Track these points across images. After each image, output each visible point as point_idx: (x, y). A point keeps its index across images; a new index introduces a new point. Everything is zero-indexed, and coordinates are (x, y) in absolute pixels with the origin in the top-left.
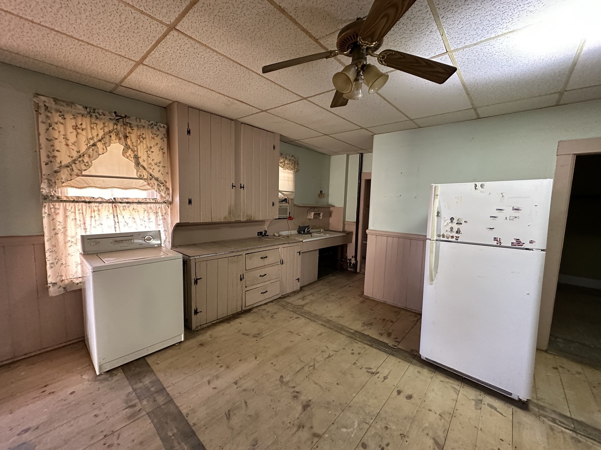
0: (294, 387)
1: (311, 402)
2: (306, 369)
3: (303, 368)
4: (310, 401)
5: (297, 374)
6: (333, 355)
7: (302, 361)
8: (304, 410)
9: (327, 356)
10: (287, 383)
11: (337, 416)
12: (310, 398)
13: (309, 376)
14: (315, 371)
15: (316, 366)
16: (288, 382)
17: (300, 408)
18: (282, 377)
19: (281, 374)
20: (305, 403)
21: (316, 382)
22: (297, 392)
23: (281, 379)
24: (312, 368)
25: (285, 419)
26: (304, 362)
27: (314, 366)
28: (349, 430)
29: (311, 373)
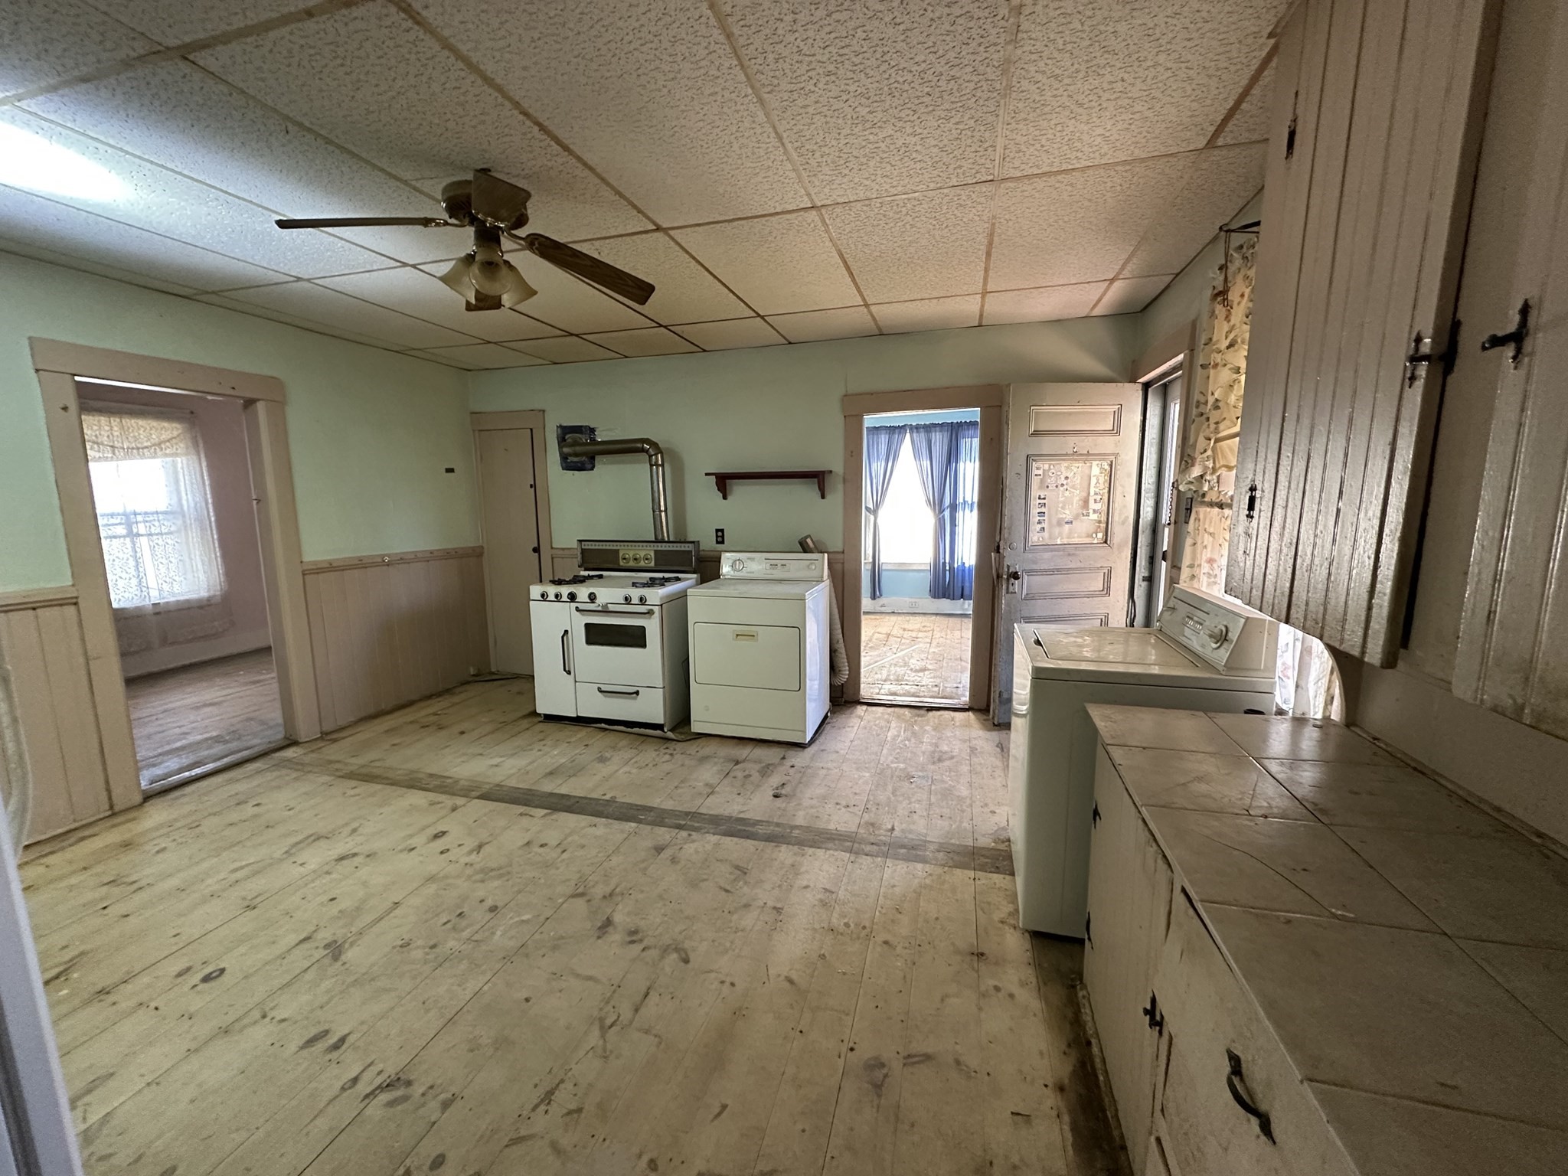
0: (644, 950)
1: (596, 935)
2: (626, 1013)
3: (636, 1010)
4: (599, 938)
5: (648, 984)
6: (534, 1109)
7: (647, 1032)
8: (608, 918)
9: (558, 1096)
10: (665, 951)
11: (539, 931)
12: (600, 941)
13: (614, 992)
14: (595, 1013)
15: (596, 1032)
16: (662, 957)
17: (618, 918)
18: (686, 961)
19: (690, 966)
20: (610, 929)
21: (590, 983)
22: (632, 942)
23: (684, 956)
24: (609, 1022)
25: (640, 896)
26: (639, 1030)
27: (604, 1029)
28: (517, 919)
29: (608, 1002)
